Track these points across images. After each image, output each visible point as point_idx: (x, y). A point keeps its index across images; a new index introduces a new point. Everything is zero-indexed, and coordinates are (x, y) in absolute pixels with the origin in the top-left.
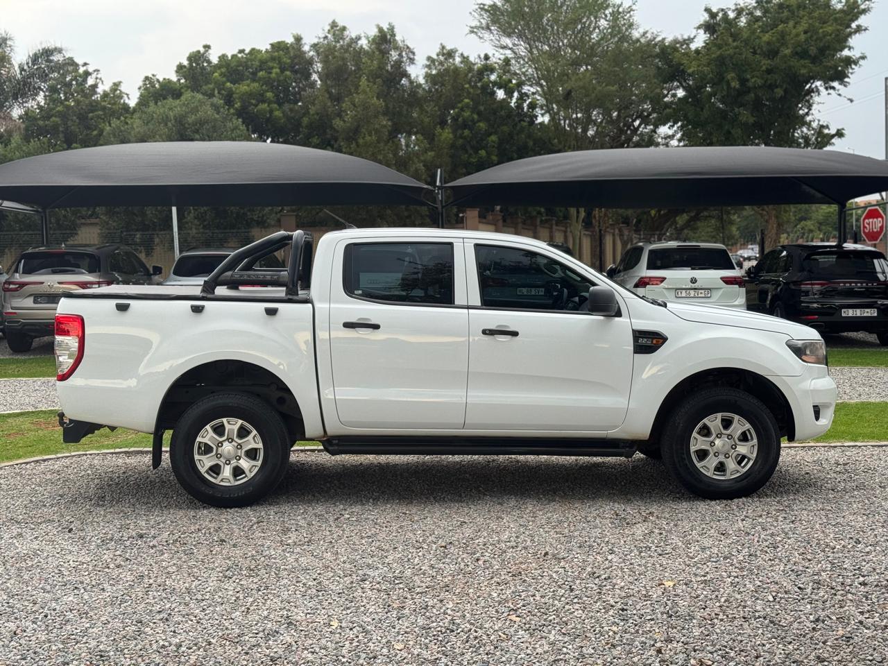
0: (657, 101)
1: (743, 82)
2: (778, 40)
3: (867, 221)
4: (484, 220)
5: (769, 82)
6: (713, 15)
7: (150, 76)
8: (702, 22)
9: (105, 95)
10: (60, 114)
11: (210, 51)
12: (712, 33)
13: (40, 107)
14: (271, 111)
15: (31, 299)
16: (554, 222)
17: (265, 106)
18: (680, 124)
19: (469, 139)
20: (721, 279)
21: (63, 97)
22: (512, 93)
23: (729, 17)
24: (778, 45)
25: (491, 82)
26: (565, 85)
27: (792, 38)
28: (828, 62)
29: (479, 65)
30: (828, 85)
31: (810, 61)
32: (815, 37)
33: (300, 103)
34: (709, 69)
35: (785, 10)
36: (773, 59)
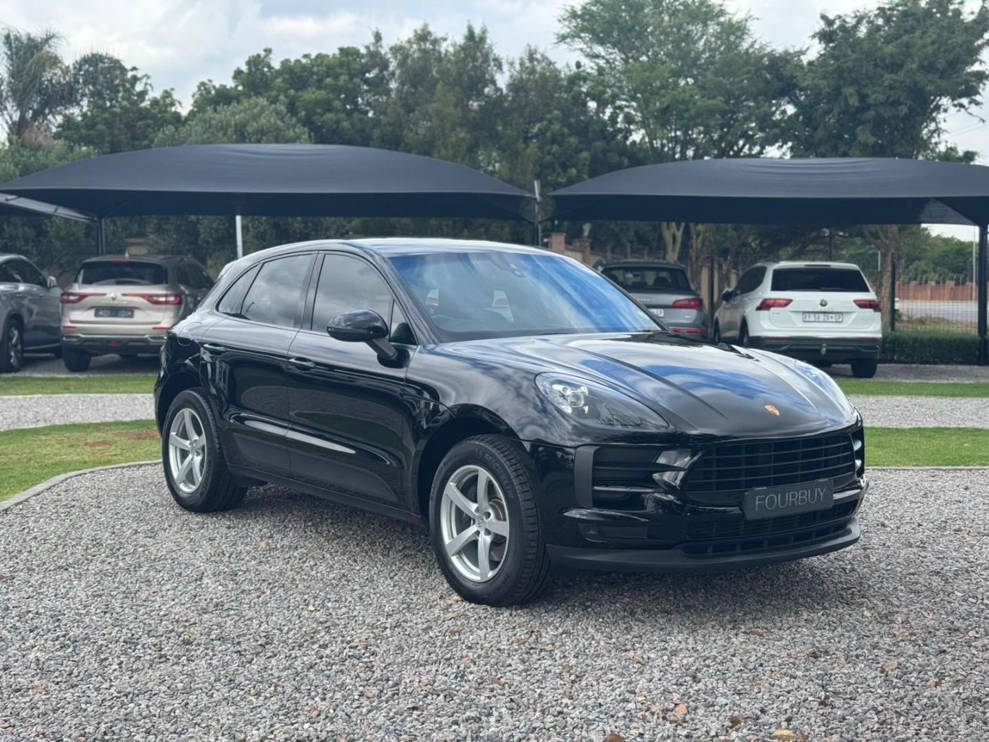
0: (765, 122)
1: (863, 98)
2: (903, 53)
4: (571, 247)
5: (892, 99)
6: (830, 23)
7: (206, 81)
8: (817, 30)
9: (155, 102)
10: (106, 122)
11: (271, 56)
12: (827, 42)
13: (84, 115)
14: (338, 122)
15: (92, 312)
16: (646, 252)
17: (329, 116)
18: (790, 144)
19: (557, 156)
20: (855, 301)
21: (108, 104)
22: (605, 106)
23: (847, 25)
24: (901, 57)
25: (583, 92)
26: (663, 99)
27: (918, 50)
28: (958, 77)
29: (568, 73)
30: (956, 102)
31: (938, 76)
32: (943, 49)
33: (370, 114)
34: (825, 82)
35: (910, 19)
36: (897, 72)
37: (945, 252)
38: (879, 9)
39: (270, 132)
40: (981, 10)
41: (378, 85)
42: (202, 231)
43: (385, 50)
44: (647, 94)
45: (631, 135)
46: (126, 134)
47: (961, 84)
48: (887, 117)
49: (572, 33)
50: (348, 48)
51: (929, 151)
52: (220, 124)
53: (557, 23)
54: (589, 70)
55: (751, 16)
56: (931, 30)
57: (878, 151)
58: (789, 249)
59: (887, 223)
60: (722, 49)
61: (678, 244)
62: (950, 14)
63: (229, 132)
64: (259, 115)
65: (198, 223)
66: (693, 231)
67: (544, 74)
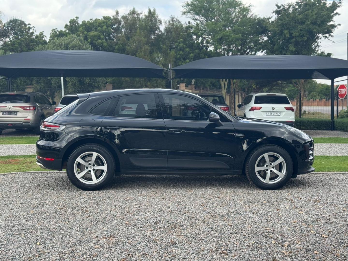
0: (256, 43)
1: (291, 34)
2: (305, 18)
3: (340, 90)
4: (187, 88)
5: (301, 34)
6: (279, 7)
7: (55, 29)
8: (275, 10)
9: (37, 37)
10: (18, 43)
11: (78, 19)
12: (278, 15)
13: (11, 41)
14: (102, 43)
15: (2, 113)
16: (215, 89)
17: (99, 41)
18: (265, 51)
19: (182, 55)
20: (285, 108)
21: (20, 37)
22: (199, 37)
23: (285, 8)
24: (305, 20)
25: (191, 32)
26: (220, 35)
27: (311, 17)
28: (324, 27)
29: (186, 25)
30: (324, 36)
31: (317, 26)
32: (319, 16)
33: (115, 40)
34: (277, 28)
35: (308, 6)
36: (303, 25)
37: (322, 89)
38: (297, 2)
39: (77, 47)
40: (333, 2)
41: (118, 30)
42: (53, 83)
43: (120, 17)
44: (214, 33)
45: (209, 48)
46: (26, 48)
47: (326, 29)
48: (299, 41)
49: (187, 11)
50: (107, 16)
51: (315, 53)
52: (59, 44)
53: (182, 7)
54: (194, 25)
55: (251, 5)
56: (315, 10)
57: (297, 53)
58: (267, 88)
59: (300, 79)
60: (241, 17)
61: (226, 87)
62: (322, 4)
63: (62, 47)
64: (73, 41)
65: (51, 80)
66: (232, 82)
67: (177, 26)
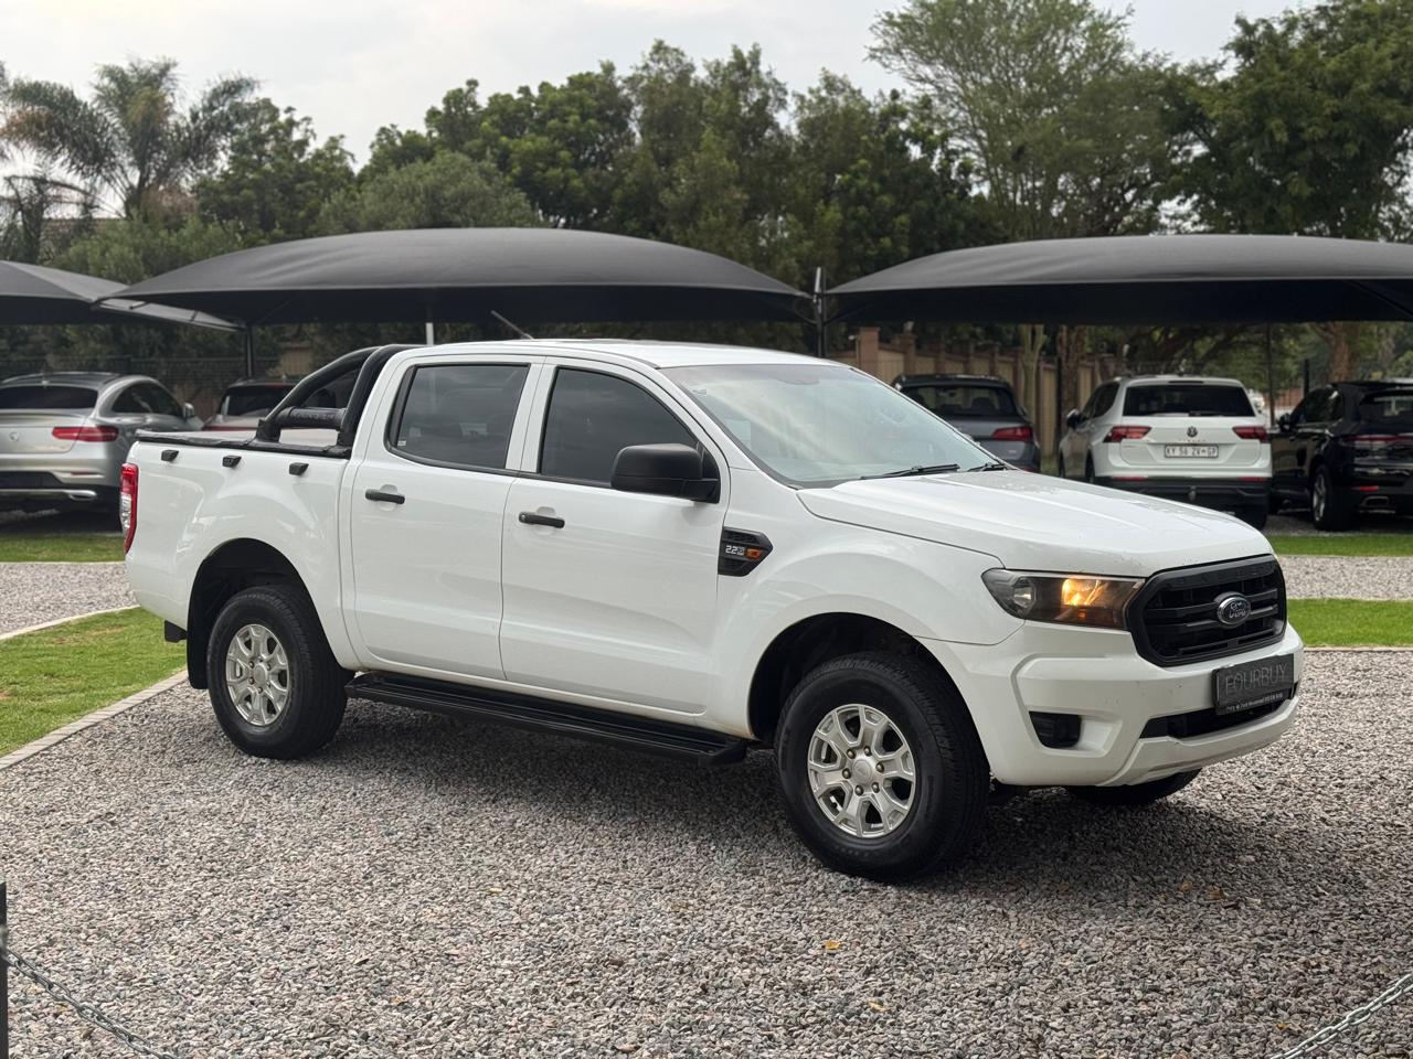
0: (1160, 164)
1: (1295, 132)
2: (1351, 69)
4: (887, 346)
5: (1335, 134)
6: (1248, 29)
7: (388, 127)
8: (1232, 40)
9: (319, 155)
10: (255, 185)
11: (478, 89)
12: (1247, 58)
13: (225, 175)
14: (567, 180)
16: (997, 349)
17: (554, 172)
18: (1195, 197)
19: (865, 221)
20: (1234, 429)
21: (257, 160)
22: (933, 151)
23: (1275, 32)
24: (1349, 75)
25: (902, 132)
26: (1015, 137)
27: (1373, 65)
29: (882, 106)
31: (1401, 101)
33: (612, 168)
34: (1241, 112)
35: (1362, 23)
36: (1343, 97)
38: (1319, 8)
39: (473, 198)
45: (971, 188)
46: (281, 200)
48: (1328, 159)
49: (888, 47)
50: (580, 75)
52: (404, 189)
54: (913, 101)
57: (1322, 205)
63: (417, 199)
64: (458, 177)
67: (848, 109)
